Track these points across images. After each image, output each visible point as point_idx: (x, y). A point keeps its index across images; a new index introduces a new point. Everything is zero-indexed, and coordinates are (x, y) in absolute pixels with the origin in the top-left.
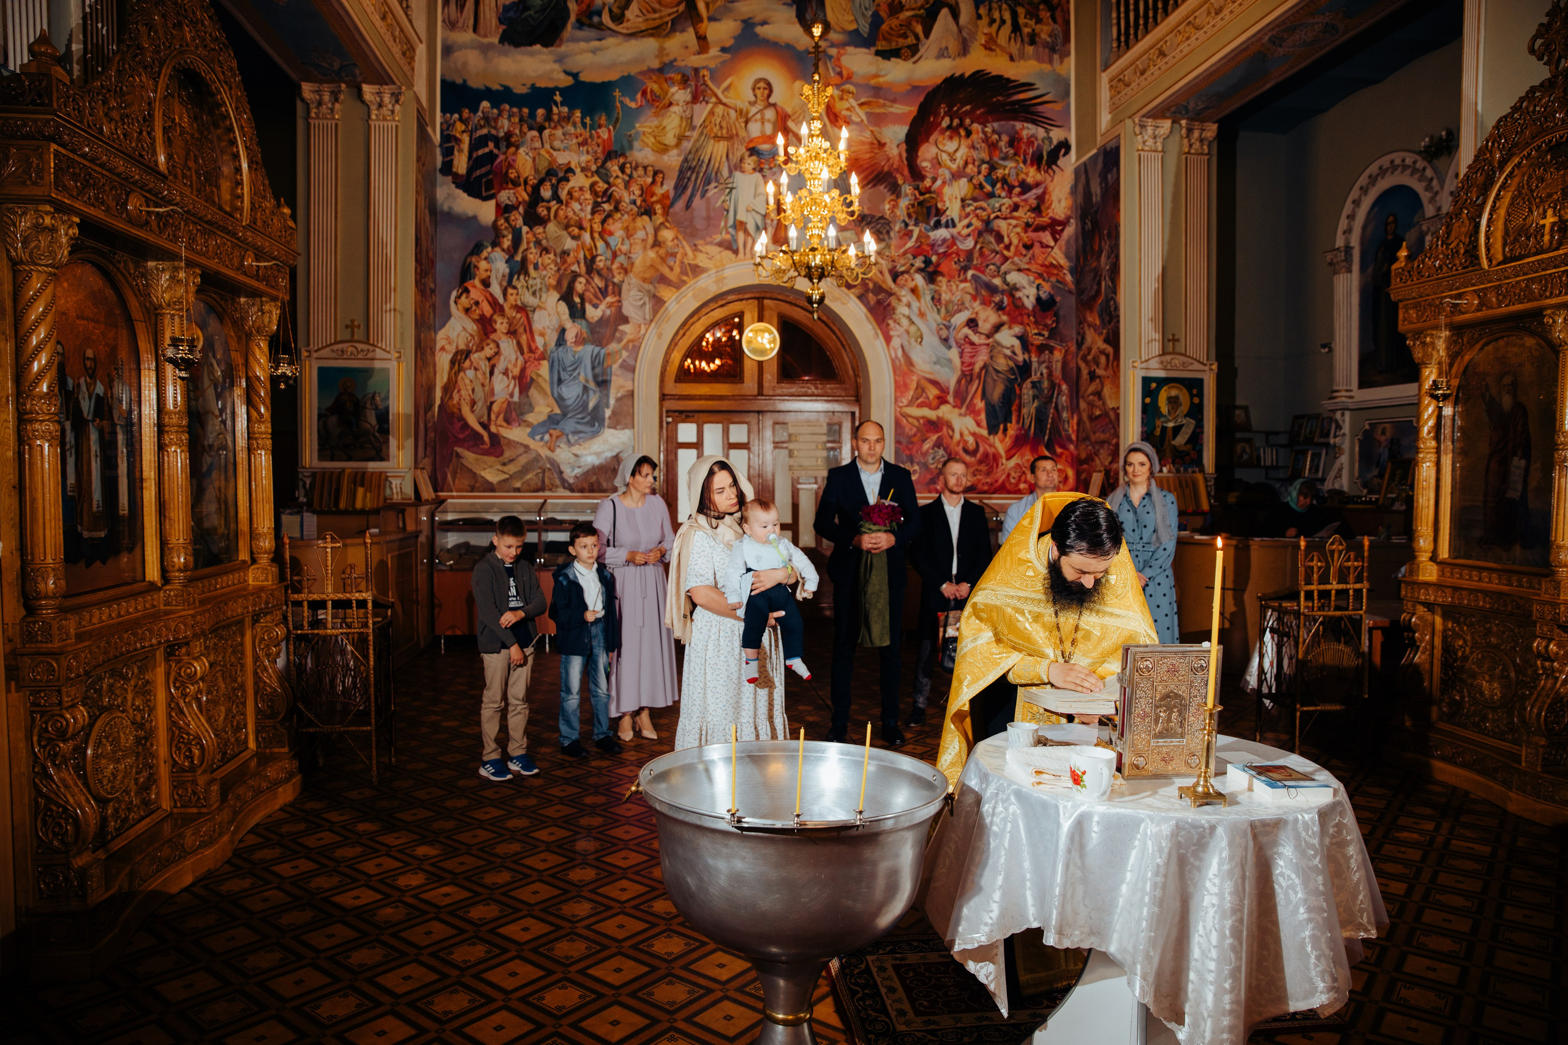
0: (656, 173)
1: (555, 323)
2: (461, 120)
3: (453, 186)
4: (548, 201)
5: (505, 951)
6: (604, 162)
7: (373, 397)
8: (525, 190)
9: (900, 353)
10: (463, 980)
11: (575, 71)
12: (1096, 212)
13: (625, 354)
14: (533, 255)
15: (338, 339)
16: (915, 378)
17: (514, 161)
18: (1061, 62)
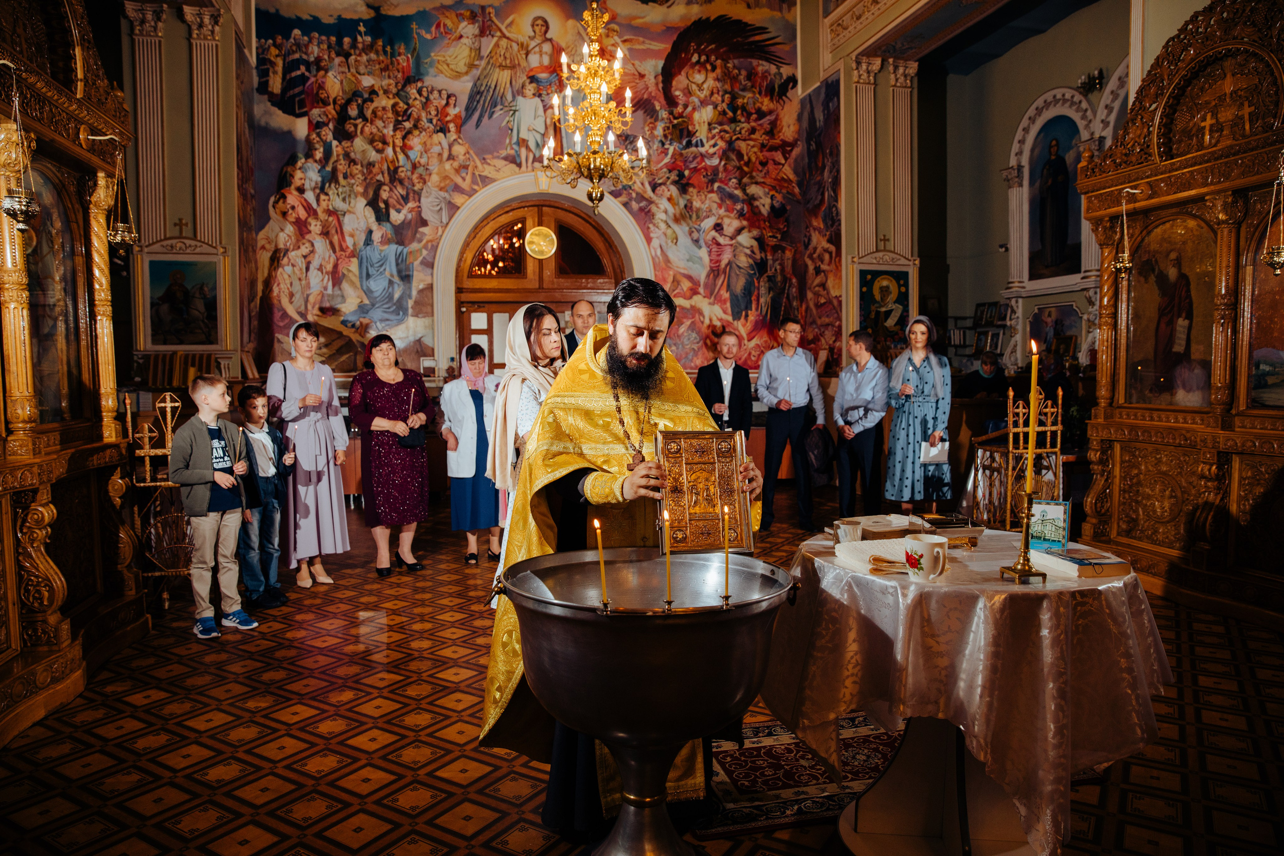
0: (449, 97)
1: (363, 226)
2: (275, 45)
3: (269, 104)
4: (355, 119)
5: (355, 760)
6: (404, 86)
7: (201, 288)
8: (334, 109)
9: (659, 252)
10: (319, 788)
11: (376, 5)
12: (820, 135)
13: (425, 252)
14: (342, 166)
15: (168, 236)
16: (671, 273)
17: (323, 83)
18: (789, 10)
